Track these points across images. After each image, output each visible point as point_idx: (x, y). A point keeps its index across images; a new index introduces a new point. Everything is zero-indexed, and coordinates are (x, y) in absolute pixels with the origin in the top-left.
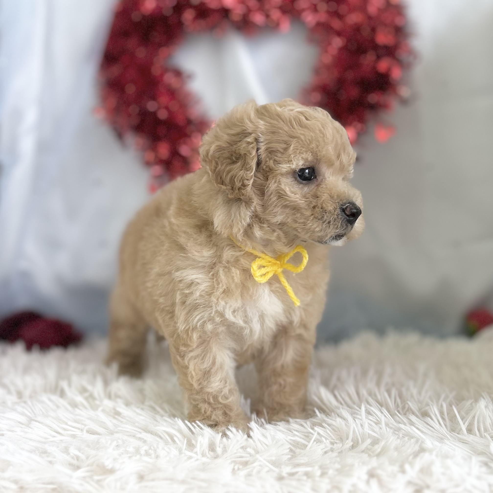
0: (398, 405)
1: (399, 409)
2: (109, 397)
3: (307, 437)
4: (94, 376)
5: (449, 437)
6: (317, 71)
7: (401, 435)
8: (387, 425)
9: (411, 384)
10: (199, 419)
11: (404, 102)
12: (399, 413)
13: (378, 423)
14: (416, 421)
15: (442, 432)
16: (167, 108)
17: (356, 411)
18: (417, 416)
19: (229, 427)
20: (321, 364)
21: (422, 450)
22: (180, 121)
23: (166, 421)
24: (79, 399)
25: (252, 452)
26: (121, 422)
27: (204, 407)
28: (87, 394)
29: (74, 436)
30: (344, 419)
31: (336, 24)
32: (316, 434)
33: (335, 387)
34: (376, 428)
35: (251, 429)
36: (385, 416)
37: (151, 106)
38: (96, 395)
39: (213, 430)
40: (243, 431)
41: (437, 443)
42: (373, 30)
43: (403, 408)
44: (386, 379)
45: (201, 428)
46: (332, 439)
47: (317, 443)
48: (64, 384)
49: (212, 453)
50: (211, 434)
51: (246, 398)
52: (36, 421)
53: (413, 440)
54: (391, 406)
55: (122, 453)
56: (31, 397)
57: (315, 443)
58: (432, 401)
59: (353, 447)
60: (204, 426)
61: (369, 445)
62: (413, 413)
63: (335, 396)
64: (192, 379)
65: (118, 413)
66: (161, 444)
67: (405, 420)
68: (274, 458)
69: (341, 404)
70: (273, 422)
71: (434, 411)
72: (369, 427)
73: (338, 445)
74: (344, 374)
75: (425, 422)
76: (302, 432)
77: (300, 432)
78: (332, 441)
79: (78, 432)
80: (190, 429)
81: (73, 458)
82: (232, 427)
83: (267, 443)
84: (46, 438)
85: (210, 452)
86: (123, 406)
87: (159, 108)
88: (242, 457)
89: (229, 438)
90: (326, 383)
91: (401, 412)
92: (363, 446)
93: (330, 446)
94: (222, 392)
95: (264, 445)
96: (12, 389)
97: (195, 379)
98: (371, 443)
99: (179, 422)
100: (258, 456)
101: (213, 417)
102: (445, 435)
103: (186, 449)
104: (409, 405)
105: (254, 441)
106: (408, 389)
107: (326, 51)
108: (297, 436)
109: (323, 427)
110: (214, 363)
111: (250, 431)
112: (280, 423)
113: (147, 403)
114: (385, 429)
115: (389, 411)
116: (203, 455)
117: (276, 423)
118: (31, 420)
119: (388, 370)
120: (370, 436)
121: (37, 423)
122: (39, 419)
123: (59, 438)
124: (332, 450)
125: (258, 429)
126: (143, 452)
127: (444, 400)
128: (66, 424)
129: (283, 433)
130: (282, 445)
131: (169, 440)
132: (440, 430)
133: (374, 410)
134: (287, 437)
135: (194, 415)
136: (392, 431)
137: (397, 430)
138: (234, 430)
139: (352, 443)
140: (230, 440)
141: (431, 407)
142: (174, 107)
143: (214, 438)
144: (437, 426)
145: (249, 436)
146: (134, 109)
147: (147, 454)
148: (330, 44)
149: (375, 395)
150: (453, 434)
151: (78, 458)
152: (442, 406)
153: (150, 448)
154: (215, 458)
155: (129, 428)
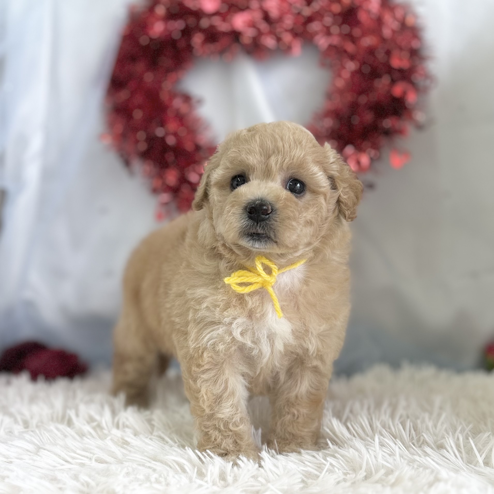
0: (413, 438)
1: (413, 441)
2: (118, 427)
3: (319, 467)
4: (102, 406)
5: (465, 469)
6: (329, 96)
7: (416, 466)
8: (401, 456)
9: (426, 416)
10: (209, 447)
11: (420, 127)
12: (414, 445)
13: (392, 454)
14: (431, 453)
15: (457, 463)
16: (175, 134)
17: (370, 443)
18: (432, 448)
19: (240, 456)
20: (332, 397)
21: (437, 480)
22: (189, 147)
23: (175, 451)
24: (87, 428)
25: (263, 481)
26: (130, 451)
27: (214, 434)
28: (95, 424)
29: (82, 465)
30: (357, 450)
31: (350, 47)
32: (328, 464)
33: (348, 419)
34: (390, 460)
35: (262, 459)
36: (399, 448)
37: (159, 132)
38: (104, 425)
39: (223, 459)
40: (254, 460)
41: (452, 474)
42: (388, 53)
43: (418, 441)
44: (400, 411)
45: (211, 457)
46: (345, 469)
47: (329, 473)
48: (72, 413)
49: (222, 482)
50: (221, 464)
51: (256, 428)
52: (44, 449)
53: (428, 471)
54: (406, 438)
55: (132, 481)
56: (37, 426)
57: (327, 473)
58: (448, 434)
59: (366, 478)
60: (214, 455)
61: (383, 475)
62: (429, 445)
63: (348, 428)
64: (203, 403)
65: (127, 443)
66: (171, 473)
67: (420, 452)
68: (285, 487)
69: (354, 436)
70: (284, 453)
71: (450, 444)
72: (382, 457)
73: (351, 475)
74: (357, 406)
75: (441, 454)
76: (314, 463)
77: (312, 463)
78: (345, 471)
79: (86, 461)
80: (200, 458)
81: (83, 485)
82: (243, 456)
83: (279, 473)
84: (55, 467)
85: (221, 481)
86: (132, 436)
87: (167, 134)
88: (253, 486)
89: (239, 467)
90: (338, 415)
91: (416, 444)
92: (377, 477)
93: (343, 477)
94: (233, 418)
95: (275, 474)
96: (19, 418)
97: (207, 404)
98: (385, 473)
99: (189, 451)
100: (269, 485)
101: (224, 445)
102: (462, 467)
103: (196, 477)
104: (424, 437)
105: (265, 471)
106: (423, 421)
107: (339, 76)
108: (309, 466)
109: (335, 457)
110: (226, 388)
111: (261, 461)
112: (291, 454)
113: (155, 433)
114: (399, 460)
115: (403, 444)
116: (214, 484)
117: (287, 454)
118: (39, 448)
119: (402, 403)
120: (383, 466)
121: (46, 451)
122: (47, 447)
123: (68, 466)
124: (345, 480)
125: (270, 459)
126: (153, 479)
127: (461, 432)
128: (75, 452)
129: (295, 464)
130: (294, 474)
131: (178, 469)
132: (456, 462)
133: (388, 441)
134: (298, 468)
135: (204, 443)
136: (406, 461)
137: (411, 462)
138: (245, 459)
139: (365, 474)
140: (240, 470)
141: (447, 438)
142: (182, 132)
143: (225, 467)
144: (453, 458)
145: (260, 466)
146: (141, 135)
147: (158, 481)
148: (343, 67)
149: (390, 428)
150: (470, 467)
151: (88, 485)
152: (458, 439)
153: (160, 476)
154: (226, 487)
155: (138, 457)
